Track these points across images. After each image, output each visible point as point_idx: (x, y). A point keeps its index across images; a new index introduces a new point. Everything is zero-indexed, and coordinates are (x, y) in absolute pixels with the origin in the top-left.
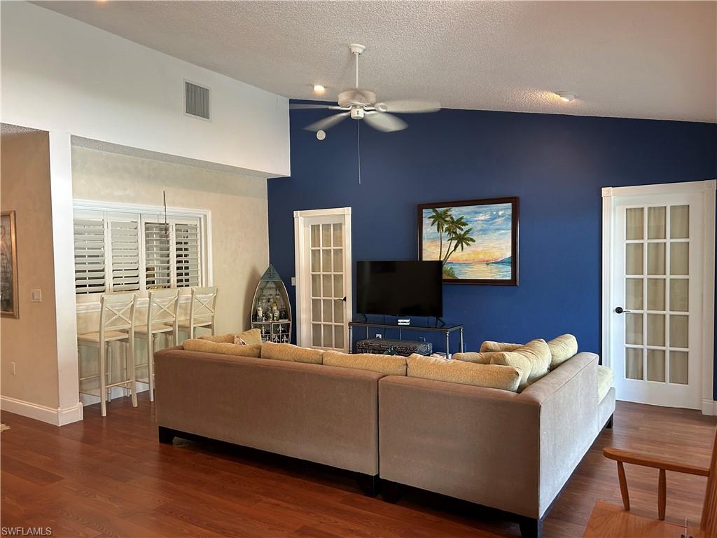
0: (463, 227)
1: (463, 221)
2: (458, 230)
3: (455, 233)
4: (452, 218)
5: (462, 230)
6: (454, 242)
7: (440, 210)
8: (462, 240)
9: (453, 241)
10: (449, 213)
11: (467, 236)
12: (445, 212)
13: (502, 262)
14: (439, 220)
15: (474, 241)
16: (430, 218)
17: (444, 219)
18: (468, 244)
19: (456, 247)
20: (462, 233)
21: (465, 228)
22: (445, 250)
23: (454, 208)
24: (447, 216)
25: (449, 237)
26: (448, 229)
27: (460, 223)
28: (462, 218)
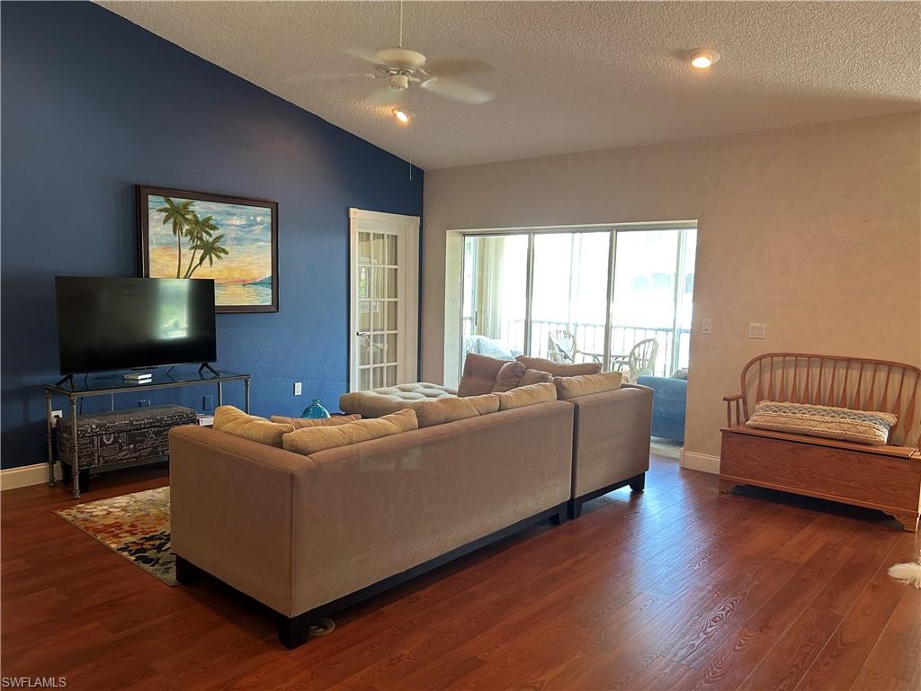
0: (212, 232)
1: (211, 222)
2: (204, 235)
3: (201, 239)
4: (195, 216)
5: (210, 235)
6: (200, 253)
7: (178, 201)
8: (210, 249)
9: (198, 251)
10: (191, 208)
11: (217, 245)
12: (185, 206)
13: (261, 283)
14: (176, 216)
15: (227, 253)
16: (161, 210)
17: (183, 216)
18: (218, 257)
19: (202, 259)
20: (211, 240)
21: (215, 234)
22: (186, 263)
23: (197, 202)
24: (188, 212)
25: (191, 245)
26: (190, 233)
27: (206, 225)
28: (209, 219)
